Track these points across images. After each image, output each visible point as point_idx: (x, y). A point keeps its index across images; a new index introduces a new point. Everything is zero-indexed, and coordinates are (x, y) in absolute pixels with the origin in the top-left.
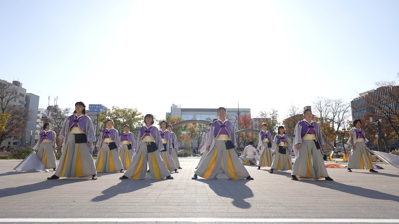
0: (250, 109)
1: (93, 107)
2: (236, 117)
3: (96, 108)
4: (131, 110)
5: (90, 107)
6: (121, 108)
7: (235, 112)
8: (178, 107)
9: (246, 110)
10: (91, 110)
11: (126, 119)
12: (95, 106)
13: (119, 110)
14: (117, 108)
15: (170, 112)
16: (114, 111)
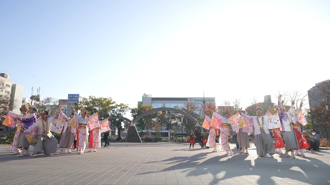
0: (214, 98)
1: (71, 96)
2: (202, 105)
3: (74, 97)
4: (106, 99)
5: (69, 96)
6: (97, 97)
7: (200, 101)
8: (149, 97)
9: (211, 99)
10: (70, 99)
11: (101, 107)
12: (73, 96)
13: (95, 99)
14: (93, 98)
15: (142, 101)
16: (91, 100)
